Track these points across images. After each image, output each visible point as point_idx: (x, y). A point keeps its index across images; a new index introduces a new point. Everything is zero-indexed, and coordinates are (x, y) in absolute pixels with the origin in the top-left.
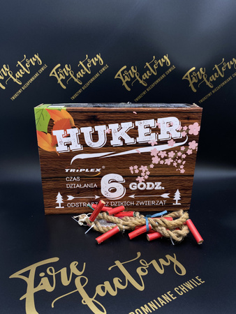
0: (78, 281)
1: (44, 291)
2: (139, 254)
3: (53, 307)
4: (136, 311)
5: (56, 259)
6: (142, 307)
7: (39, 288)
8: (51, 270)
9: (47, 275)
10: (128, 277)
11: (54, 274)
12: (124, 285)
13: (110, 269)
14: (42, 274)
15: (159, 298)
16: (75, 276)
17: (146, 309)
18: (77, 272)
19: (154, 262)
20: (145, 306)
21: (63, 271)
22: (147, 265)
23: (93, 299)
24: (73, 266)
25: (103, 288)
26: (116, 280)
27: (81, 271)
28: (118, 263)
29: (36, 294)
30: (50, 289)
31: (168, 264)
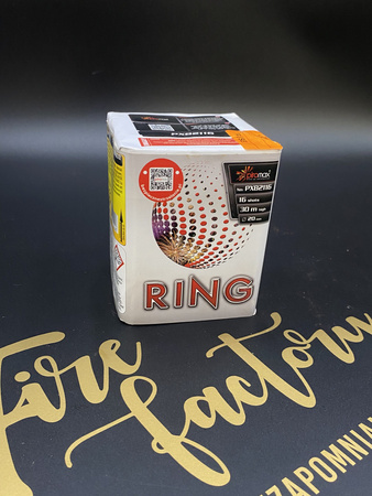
0: (128, 391)
1: (35, 421)
2: (277, 318)
3: (69, 464)
4: (311, 462)
5: (56, 337)
6: (324, 453)
7: (19, 414)
8: (46, 365)
9: (35, 378)
10: (265, 373)
11: (56, 374)
12: (260, 394)
13: (210, 354)
14: (22, 376)
15: (362, 426)
16: (117, 378)
17: (335, 456)
18: (122, 367)
19: (321, 335)
20: (332, 447)
21: (83, 365)
22: (305, 342)
23: (182, 437)
24: (109, 352)
25: (204, 406)
26: (233, 383)
27: (132, 362)
28: (228, 340)
29: (12, 431)
30: (53, 415)
31: (360, 338)
